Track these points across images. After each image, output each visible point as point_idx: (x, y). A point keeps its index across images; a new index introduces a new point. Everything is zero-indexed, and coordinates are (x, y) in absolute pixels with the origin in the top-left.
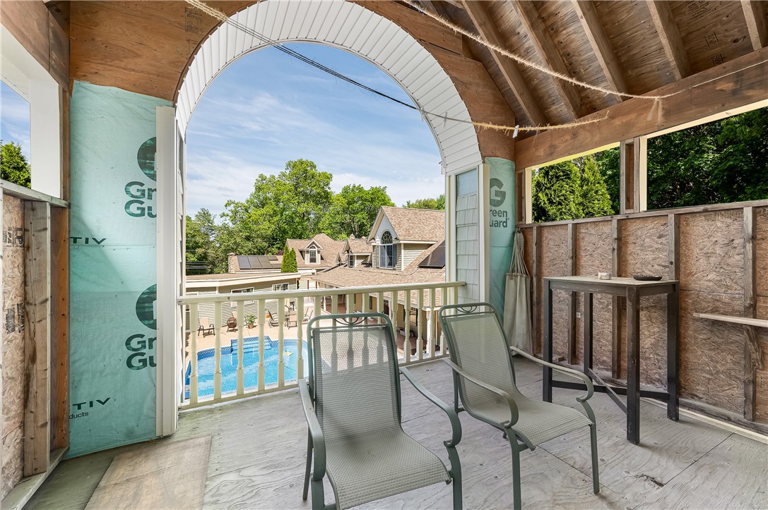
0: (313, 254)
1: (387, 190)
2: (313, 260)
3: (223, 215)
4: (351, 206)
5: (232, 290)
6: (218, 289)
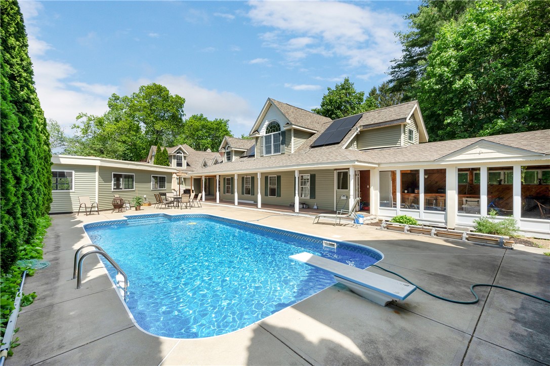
0: (179, 159)
1: (229, 123)
2: (179, 165)
3: (75, 126)
4: (197, 133)
5: (113, 173)
6: (97, 169)
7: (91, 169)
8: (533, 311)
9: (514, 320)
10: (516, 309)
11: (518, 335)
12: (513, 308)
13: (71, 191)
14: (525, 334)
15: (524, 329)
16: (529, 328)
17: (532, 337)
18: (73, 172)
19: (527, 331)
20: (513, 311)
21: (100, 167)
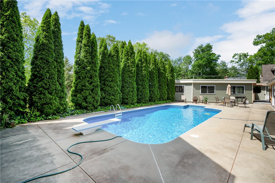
5: (201, 86)
6: (193, 84)
7: (190, 84)
8: (47, 164)
9: (50, 154)
10: (54, 159)
11: (45, 149)
12: (55, 159)
13: (184, 93)
14: (43, 151)
15: (44, 152)
16: (43, 154)
17: (41, 152)
18: (185, 86)
19: (43, 153)
20: (54, 157)
21: (194, 83)
